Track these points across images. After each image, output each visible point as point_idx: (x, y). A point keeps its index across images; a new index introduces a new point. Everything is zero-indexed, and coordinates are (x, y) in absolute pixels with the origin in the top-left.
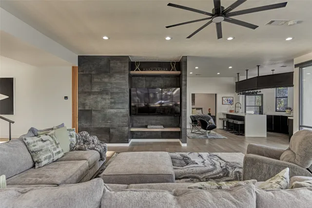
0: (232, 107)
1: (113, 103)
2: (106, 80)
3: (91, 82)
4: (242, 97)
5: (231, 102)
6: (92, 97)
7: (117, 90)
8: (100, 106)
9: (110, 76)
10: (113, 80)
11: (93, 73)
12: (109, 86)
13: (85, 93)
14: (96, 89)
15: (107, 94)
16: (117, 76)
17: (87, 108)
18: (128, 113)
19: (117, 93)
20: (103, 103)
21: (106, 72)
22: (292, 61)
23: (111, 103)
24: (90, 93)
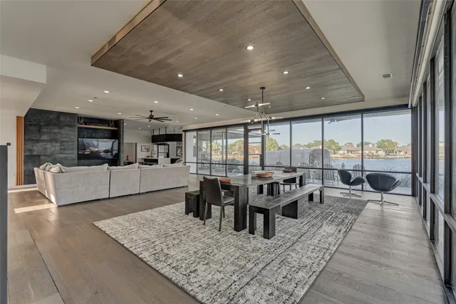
0: (149, 154)
1: (63, 150)
2: (56, 131)
3: (40, 131)
4: (155, 146)
5: (148, 150)
6: (41, 144)
7: (67, 140)
8: (49, 152)
9: (60, 128)
10: (63, 131)
11: (42, 124)
12: (59, 136)
13: (33, 140)
14: (45, 137)
15: (57, 142)
16: (67, 128)
17: (35, 153)
18: (77, 157)
19: (67, 142)
20: (53, 149)
21: (55, 125)
22: (182, 128)
23: (61, 149)
24: (38, 141)
